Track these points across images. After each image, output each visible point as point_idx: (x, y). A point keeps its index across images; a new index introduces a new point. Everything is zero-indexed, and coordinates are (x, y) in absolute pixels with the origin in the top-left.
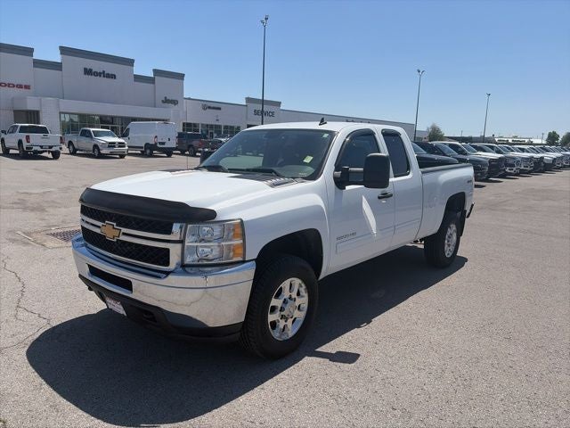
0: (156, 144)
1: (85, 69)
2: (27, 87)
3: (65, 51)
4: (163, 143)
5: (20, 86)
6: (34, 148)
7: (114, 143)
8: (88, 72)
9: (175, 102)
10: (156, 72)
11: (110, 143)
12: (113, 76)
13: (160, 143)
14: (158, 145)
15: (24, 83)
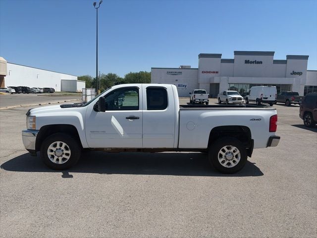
0: (262, 98)
1: (246, 61)
2: (217, 72)
3: (236, 53)
4: (267, 98)
5: (214, 72)
6: (197, 100)
7: (236, 98)
8: (247, 62)
9: (300, 74)
10: (289, 57)
11: (233, 98)
12: (261, 63)
13: (264, 98)
14: (263, 99)
15: (215, 71)
